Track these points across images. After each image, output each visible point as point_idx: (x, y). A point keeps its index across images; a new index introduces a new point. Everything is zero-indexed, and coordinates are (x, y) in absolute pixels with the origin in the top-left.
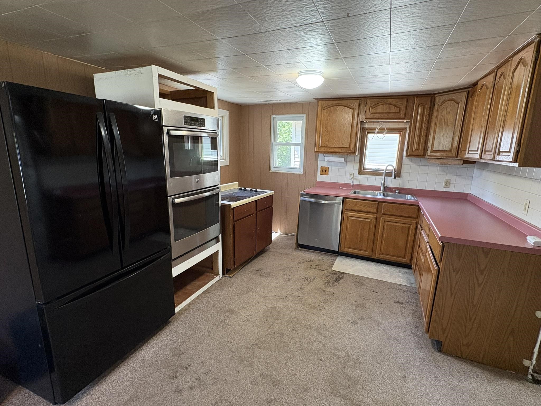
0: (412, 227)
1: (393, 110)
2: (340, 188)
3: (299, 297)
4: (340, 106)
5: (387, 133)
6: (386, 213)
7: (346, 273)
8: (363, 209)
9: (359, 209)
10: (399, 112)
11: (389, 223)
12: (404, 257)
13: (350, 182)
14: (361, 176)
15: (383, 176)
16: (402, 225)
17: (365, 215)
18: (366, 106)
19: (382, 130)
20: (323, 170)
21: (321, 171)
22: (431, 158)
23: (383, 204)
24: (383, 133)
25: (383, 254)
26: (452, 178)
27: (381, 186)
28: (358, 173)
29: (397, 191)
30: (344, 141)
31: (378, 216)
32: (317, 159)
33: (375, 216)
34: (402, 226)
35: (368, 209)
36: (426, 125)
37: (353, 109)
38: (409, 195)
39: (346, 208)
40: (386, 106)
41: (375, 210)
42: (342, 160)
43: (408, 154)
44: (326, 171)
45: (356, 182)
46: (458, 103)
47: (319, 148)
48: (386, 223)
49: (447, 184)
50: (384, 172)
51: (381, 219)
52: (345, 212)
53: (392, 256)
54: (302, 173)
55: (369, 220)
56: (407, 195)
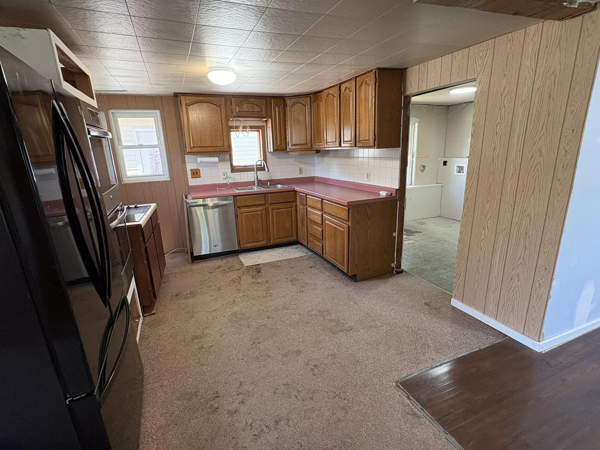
0: (293, 209)
1: (256, 109)
2: (218, 188)
3: (245, 296)
4: (206, 103)
5: (250, 131)
6: (273, 202)
7: (259, 264)
8: (253, 203)
9: (250, 204)
10: (262, 112)
11: (276, 210)
12: (292, 236)
13: (225, 182)
14: (234, 174)
15: (254, 171)
16: (286, 209)
17: (256, 208)
18: (232, 104)
19: (244, 127)
20: (194, 173)
21: (191, 174)
22: (292, 151)
23: (269, 195)
24: (246, 131)
25: (277, 239)
26: (303, 166)
27: (255, 181)
28: (230, 172)
29: (268, 183)
30: (217, 139)
31: (266, 206)
32: (184, 162)
33: (265, 207)
34: (287, 211)
35: (258, 202)
36: (283, 123)
37: (220, 107)
38: (279, 185)
39: (238, 206)
40: (250, 105)
41: (263, 202)
42: (216, 159)
43: (275, 149)
44: (197, 173)
45: (231, 181)
46: (305, 106)
47: (191, 148)
48: (274, 211)
49: (301, 171)
50: (255, 167)
51: (270, 208)
52: (238, 210)
53: (284, 238)
54: (169, 179)
55: (261, 212)
56: (278, 185)
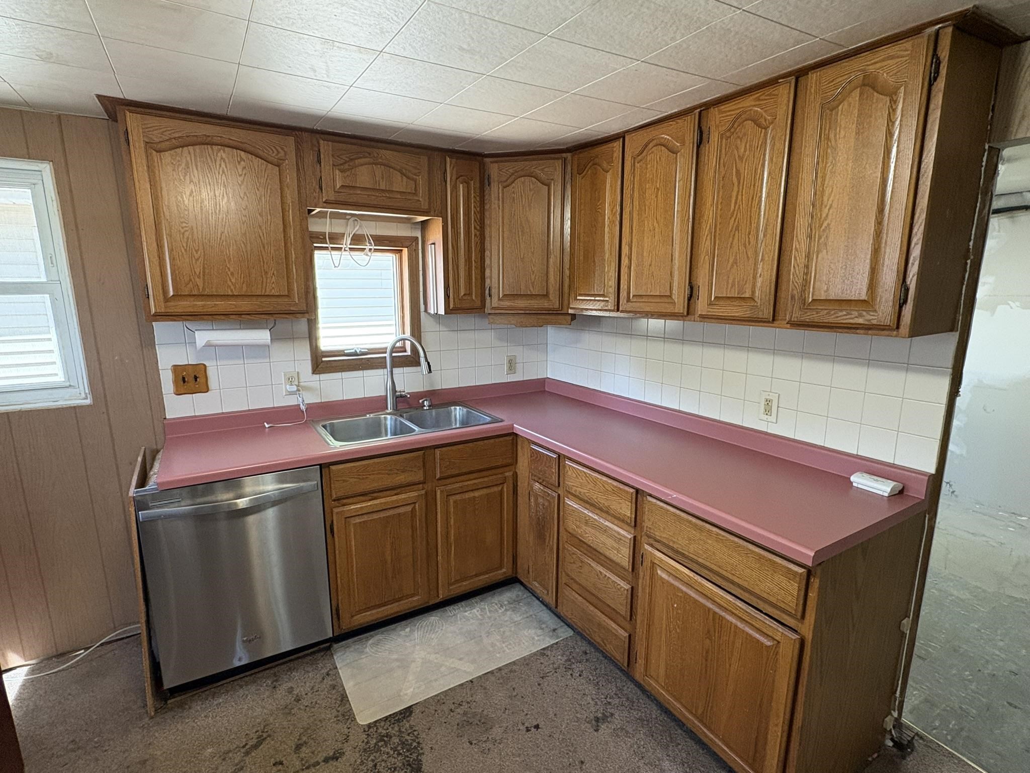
0: (507, 489)
1: (400, 184)
2: (267, 426)
4: (226, 149)
5: (376, 250)
6: (449, 473)
8: (388, 481)
9: (375, 485)
10: (415, 193)
11: (458, 497)
12: (501, 567)
13: (292, 401)
14: (323, 376)
15: (385, 367)
16: (485, 491)
17: (395, 498)
18: (319, 162)
19: (357, 239)
20: (184, 378)
21: (175, 382)
22: (499, 313)
23: (438, 451)
24: (363, 250)
25: (457, 581)
26: (519, 352)
27: (386, 396)
28: (310, 370)
29: (426, 403)
30: (266, 273)
31: (428, 486)
32: (148, 343)
33: (423, 492)
34: (487, 495)
35: (402, 478)
36: (478, 233)
37: (278, 166)
38: (458, 408)
39: (334, 496)
40: (379, 170)
41: (419, 476)
42: (262, 336)
43: (451, 306)
44: (196, 378)
45: (311, 399)
46: (549, 186)
47: (167, 300)
48: (452, 499)
49: (512, 365)
50: (387, 355)
51: (438, 493)
52: (335, 510)
53: (476, 575)
54: (88, 401)
55: (409, 508)
56: (453, 408)
